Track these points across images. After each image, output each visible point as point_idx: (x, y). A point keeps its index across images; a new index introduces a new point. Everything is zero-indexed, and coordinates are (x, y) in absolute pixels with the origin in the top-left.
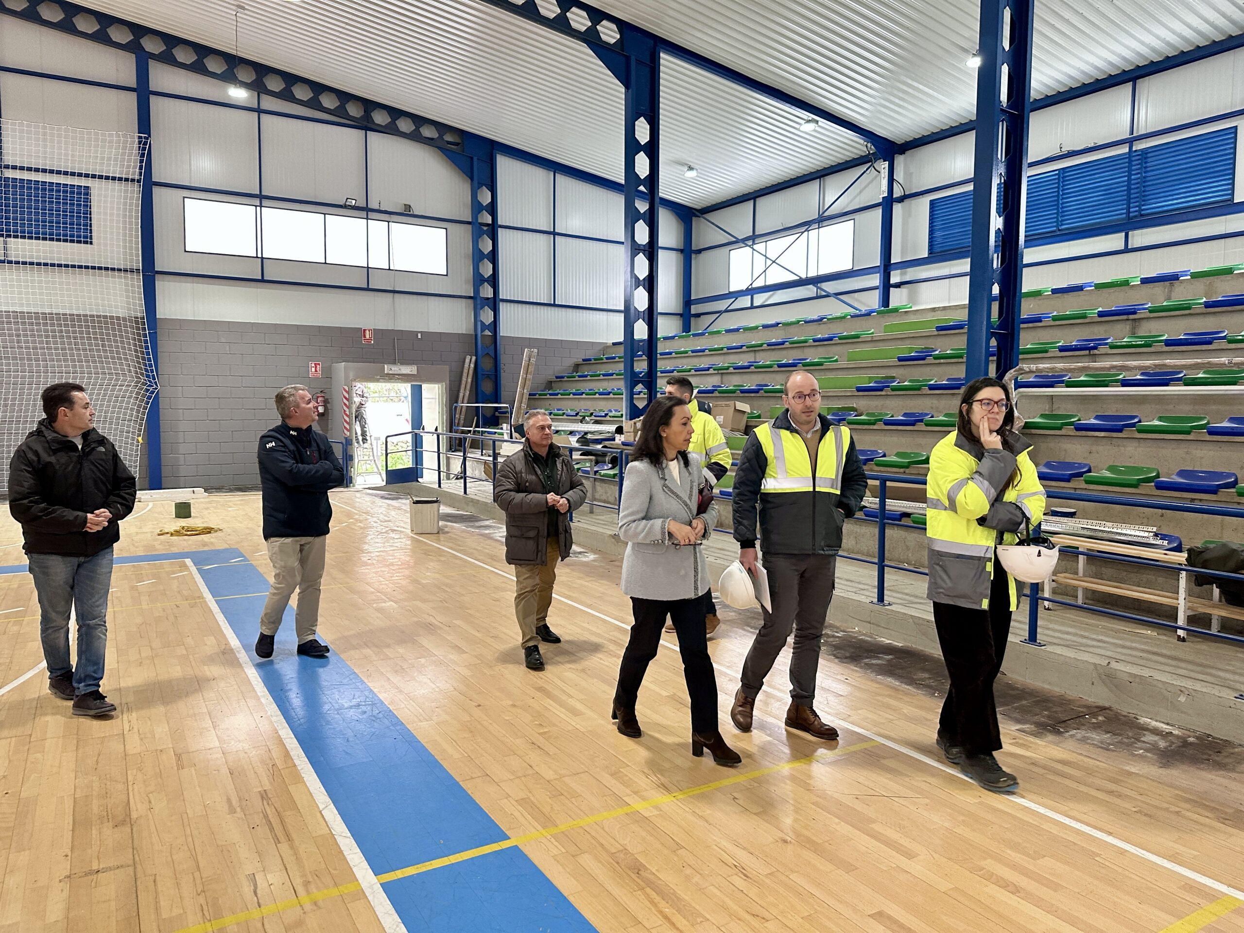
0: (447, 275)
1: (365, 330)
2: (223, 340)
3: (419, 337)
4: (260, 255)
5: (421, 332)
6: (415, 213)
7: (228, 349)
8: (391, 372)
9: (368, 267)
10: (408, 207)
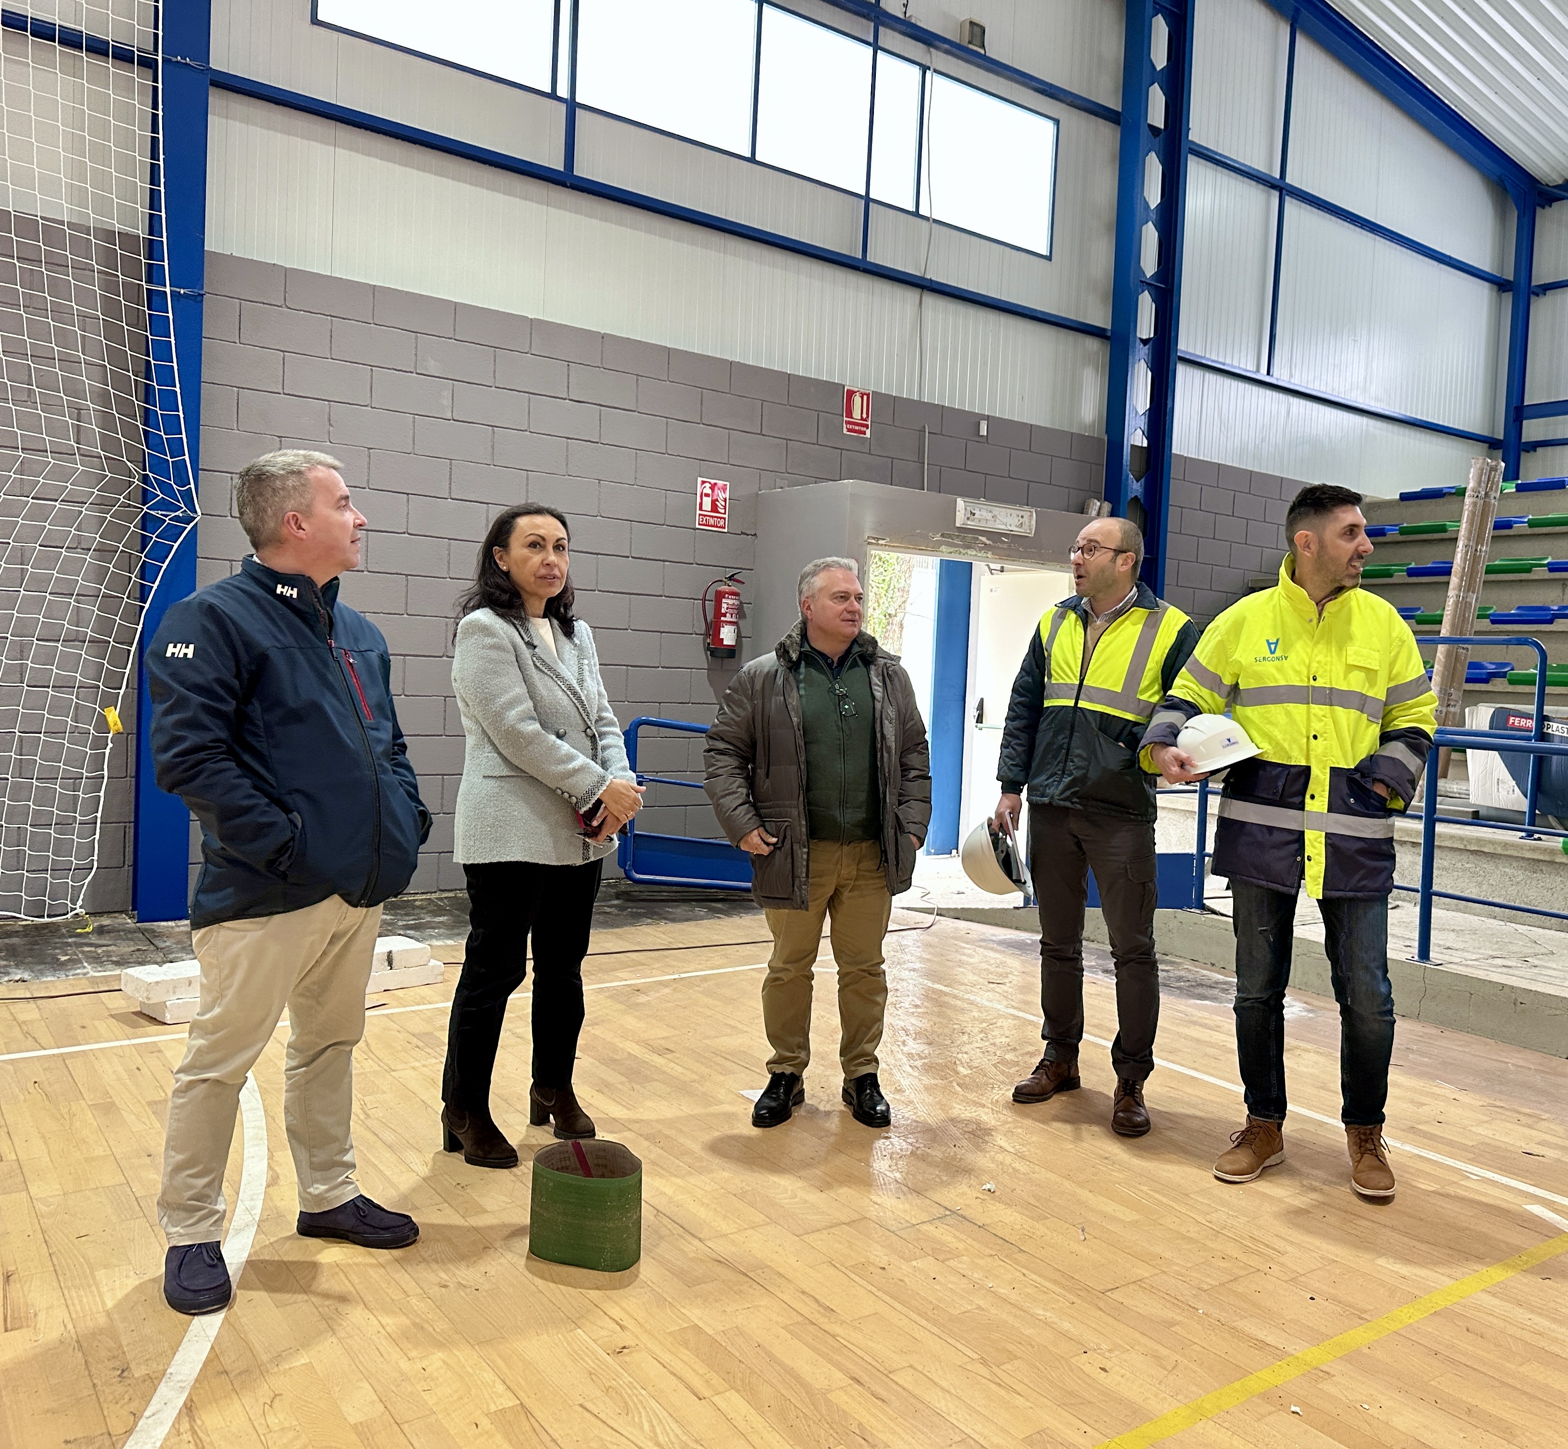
0: (1049, 258)
1: (851, 393)
2: (433, 367)
3: (983, 431)
4: (563, 91)
5: (988, 418)
6: (992, 53)
7: (446, 402)
8: (971, 524)
9: (867, 199)
10: (977, 31)
